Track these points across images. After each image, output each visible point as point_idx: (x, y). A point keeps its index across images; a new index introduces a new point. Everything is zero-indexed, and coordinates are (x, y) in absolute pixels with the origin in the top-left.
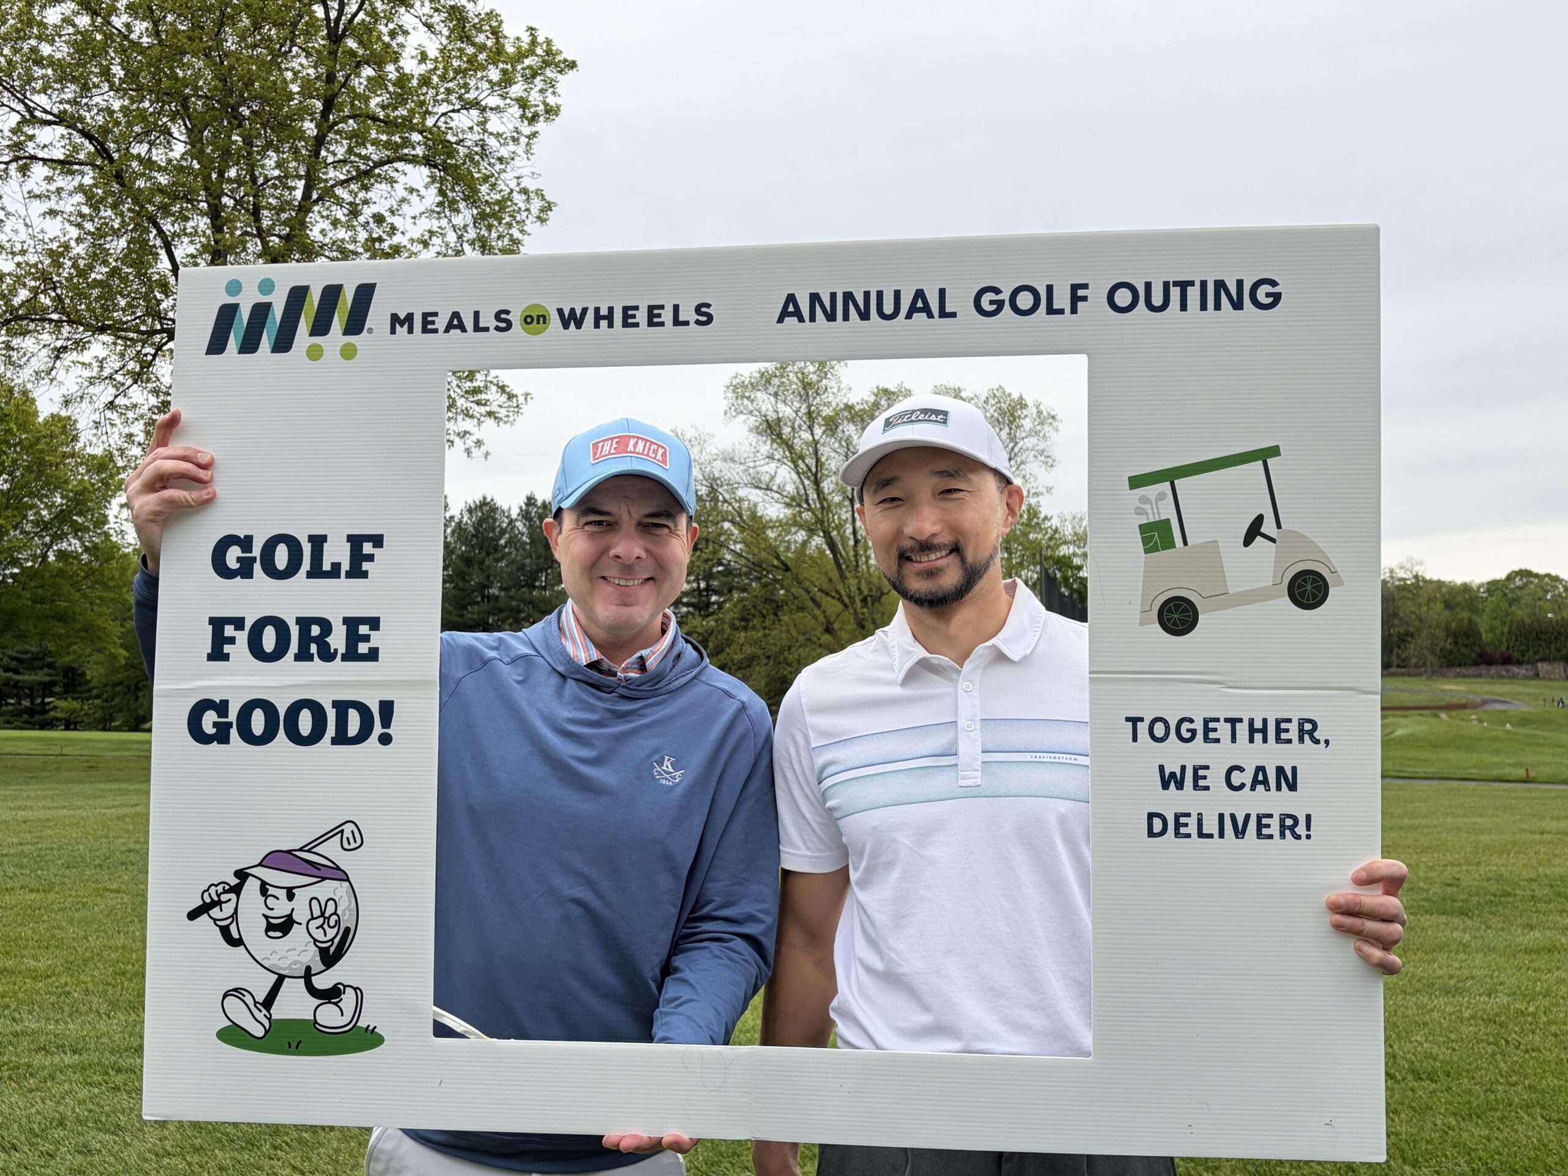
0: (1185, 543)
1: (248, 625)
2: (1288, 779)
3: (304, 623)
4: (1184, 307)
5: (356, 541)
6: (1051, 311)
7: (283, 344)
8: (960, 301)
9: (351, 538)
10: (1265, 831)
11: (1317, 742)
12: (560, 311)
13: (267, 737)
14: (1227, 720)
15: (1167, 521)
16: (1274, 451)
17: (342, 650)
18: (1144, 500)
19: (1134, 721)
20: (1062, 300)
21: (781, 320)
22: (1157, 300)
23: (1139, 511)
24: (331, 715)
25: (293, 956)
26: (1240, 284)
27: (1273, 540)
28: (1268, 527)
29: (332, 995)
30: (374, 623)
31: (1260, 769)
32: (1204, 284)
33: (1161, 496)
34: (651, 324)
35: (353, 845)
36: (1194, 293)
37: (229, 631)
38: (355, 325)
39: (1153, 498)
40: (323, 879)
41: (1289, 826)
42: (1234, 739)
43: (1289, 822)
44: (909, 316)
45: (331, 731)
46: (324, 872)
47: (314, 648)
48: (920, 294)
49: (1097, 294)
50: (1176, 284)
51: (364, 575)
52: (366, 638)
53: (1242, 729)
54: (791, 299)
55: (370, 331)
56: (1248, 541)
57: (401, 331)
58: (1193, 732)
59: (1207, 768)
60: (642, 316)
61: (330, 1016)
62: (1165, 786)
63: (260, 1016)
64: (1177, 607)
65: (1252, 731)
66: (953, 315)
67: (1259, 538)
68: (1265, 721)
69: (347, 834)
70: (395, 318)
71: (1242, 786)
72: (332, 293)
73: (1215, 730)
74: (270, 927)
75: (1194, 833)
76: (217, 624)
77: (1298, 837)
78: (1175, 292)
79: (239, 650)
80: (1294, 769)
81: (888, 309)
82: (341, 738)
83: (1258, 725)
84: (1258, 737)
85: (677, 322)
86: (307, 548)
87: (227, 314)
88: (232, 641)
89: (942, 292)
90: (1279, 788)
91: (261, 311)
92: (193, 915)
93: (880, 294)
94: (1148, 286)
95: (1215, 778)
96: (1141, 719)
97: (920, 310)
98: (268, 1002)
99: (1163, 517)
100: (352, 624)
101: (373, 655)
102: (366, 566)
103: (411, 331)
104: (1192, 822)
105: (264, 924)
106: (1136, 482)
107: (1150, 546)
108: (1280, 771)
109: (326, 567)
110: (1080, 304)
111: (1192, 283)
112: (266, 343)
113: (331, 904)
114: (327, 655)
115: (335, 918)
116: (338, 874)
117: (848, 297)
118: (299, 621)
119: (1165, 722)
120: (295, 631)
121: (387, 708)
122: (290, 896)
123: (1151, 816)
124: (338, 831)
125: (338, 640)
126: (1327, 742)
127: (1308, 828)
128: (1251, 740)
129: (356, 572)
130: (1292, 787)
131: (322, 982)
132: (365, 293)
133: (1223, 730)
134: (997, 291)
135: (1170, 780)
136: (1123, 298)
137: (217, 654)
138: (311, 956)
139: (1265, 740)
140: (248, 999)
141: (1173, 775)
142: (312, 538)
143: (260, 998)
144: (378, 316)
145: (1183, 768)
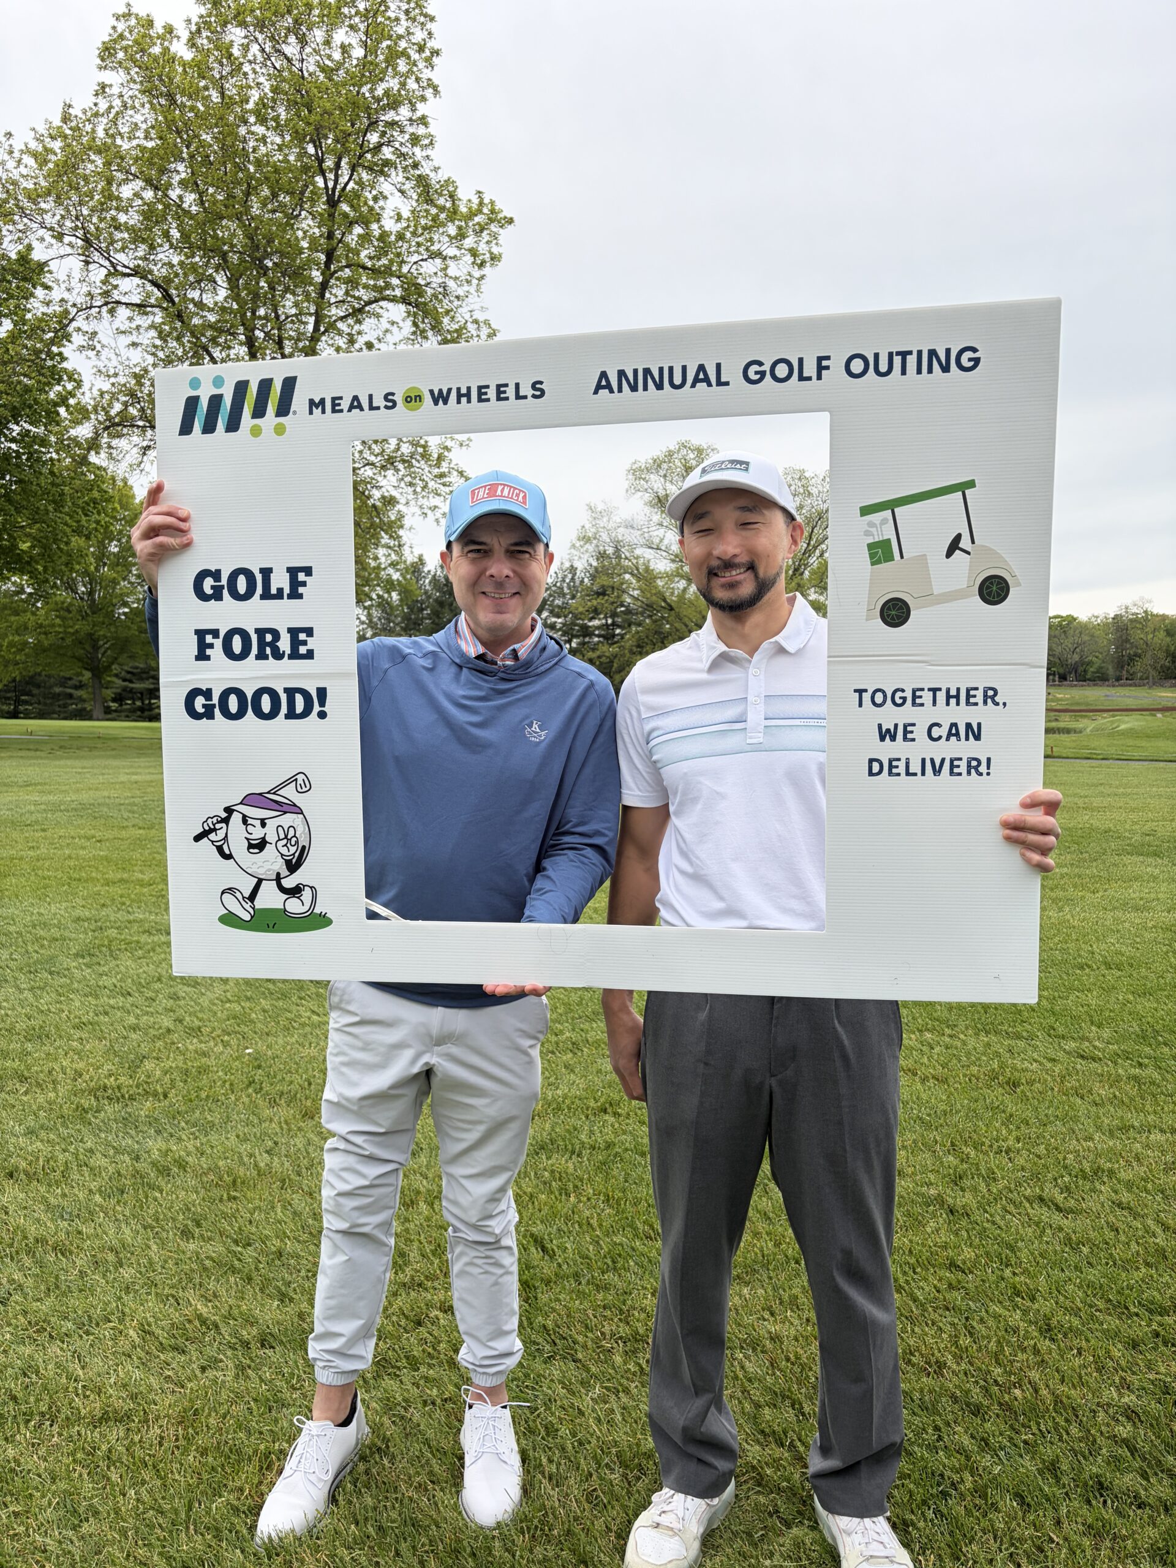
0: (902, 557)
1: (222, 634)
2: (974, 732)
3: (261, 633)
4: (904, 372)
5: (293, 572)
6: (802, 378)
7: (233, 426)
8: (732, 373)
9: (290, 570)
10: (956, 770)
11: (997, 704)
12: (432, 392)
13: (240, 714)
14: (929, 690)
15: (889, 540)
16: (971, 484)
17: (288, 651)
18: (871, 524)
19: (860, 692)
20: (810, 370)
21: (596, 392)
22: (883, 368)
23: (867, 533)
24: (284, 698)
25: (267, 866)
26: (948, 351)
27: (968, 553)
28: (965, 543)
29: (295, 892)
30: (309, 632)
31: (954, 725)
32: (920, 353)
33: (884, 521)
34: (499, 399)
35: (304, 789)
36: (912, 360)
37: (209, 639)
38: (283, 409)
39: (878, 523)
40: (285, 813)
41: (974, 766)
42: (934, 703)
43: (974, 763)
44: (693, 386)
45: (284, 709)
46: (285, 808)
47: (268, 650)
48: (701, 368)
49: (837, 365)
50: (898, 353)
51: (300, 596)
52: (305, 643)
53: (941, 696)
54: (604, 375)
55: (295, 413)
56: (949, 554)
57: (317, 412)
58: (904, 699)
59: (913, 725)
60: (492, 393)
61: (294, 906)
62: (882, 739)
63: (247, 906)
64: (894, 606)
65: (949, 697)
66: (727, 384)
67: (957, 552)
68: (958, 690)
69: (300, 781)
70: (312, 403)
71: (940, 738)
72: (265, 385)
73: (921, 697)
74: (251, 846)
75: (903, 772)
76: (201, 634)
77: (981, 774)
78: (897, 360)
79: (217, 652)
80: (979, 725)
81: (677, 380)
82: (291, 715)
83: (953, 692)
84: (953, 701)
85: (518, 397)
86: (259, 578)
87: (192, 403)
88: (211, 646)
89: (718, 366)
90: (967, 739)
91: (216, 401)
92: (197, 838)
93: (671, 369)
94: (876, 356)
95: (919, 732)
96: (866, 691)
97: (702, 381)
98: (252, 897)
99: (885, 537)
100: (294, 632)
101: (310, 655)
102: (301, 590)
103: (323, 412)
104: (902, 765)
105: (247, 844)
106: (866, 511)
107: (875, 560)
108: (969, 726)
109: (274, 591)
110: (824, 372)
111: (910, 353)
112: (221, 425)
113: (292, 831)
114: (278, 655)
115: (294, 840)
116: (296, 810)
117: (647, 372)
118: (258, 631)
119: (883, 692)
120: (254, 638)
121: (322, 693)
122: (263, 825)
123: (871, 761)
124: (293, 779)
125: (284, 644)
126: (1005, 704)
127: (988, 768)
128: (948, 704)
129: (295, 595)
130: (977, 737)
131: (288, 883)
132: (290, 384)
133: (927, 697)
134: (760, 364)
135: (887, 735)
136: (857, 366)
137: (202, 656)
138: (280, 866)
139: (958, 704)
140: (238, 895)
141: (888, 731)
142: (262, 571)
143: (247, 895)
144: (299, 402)
145: (896, 726)
